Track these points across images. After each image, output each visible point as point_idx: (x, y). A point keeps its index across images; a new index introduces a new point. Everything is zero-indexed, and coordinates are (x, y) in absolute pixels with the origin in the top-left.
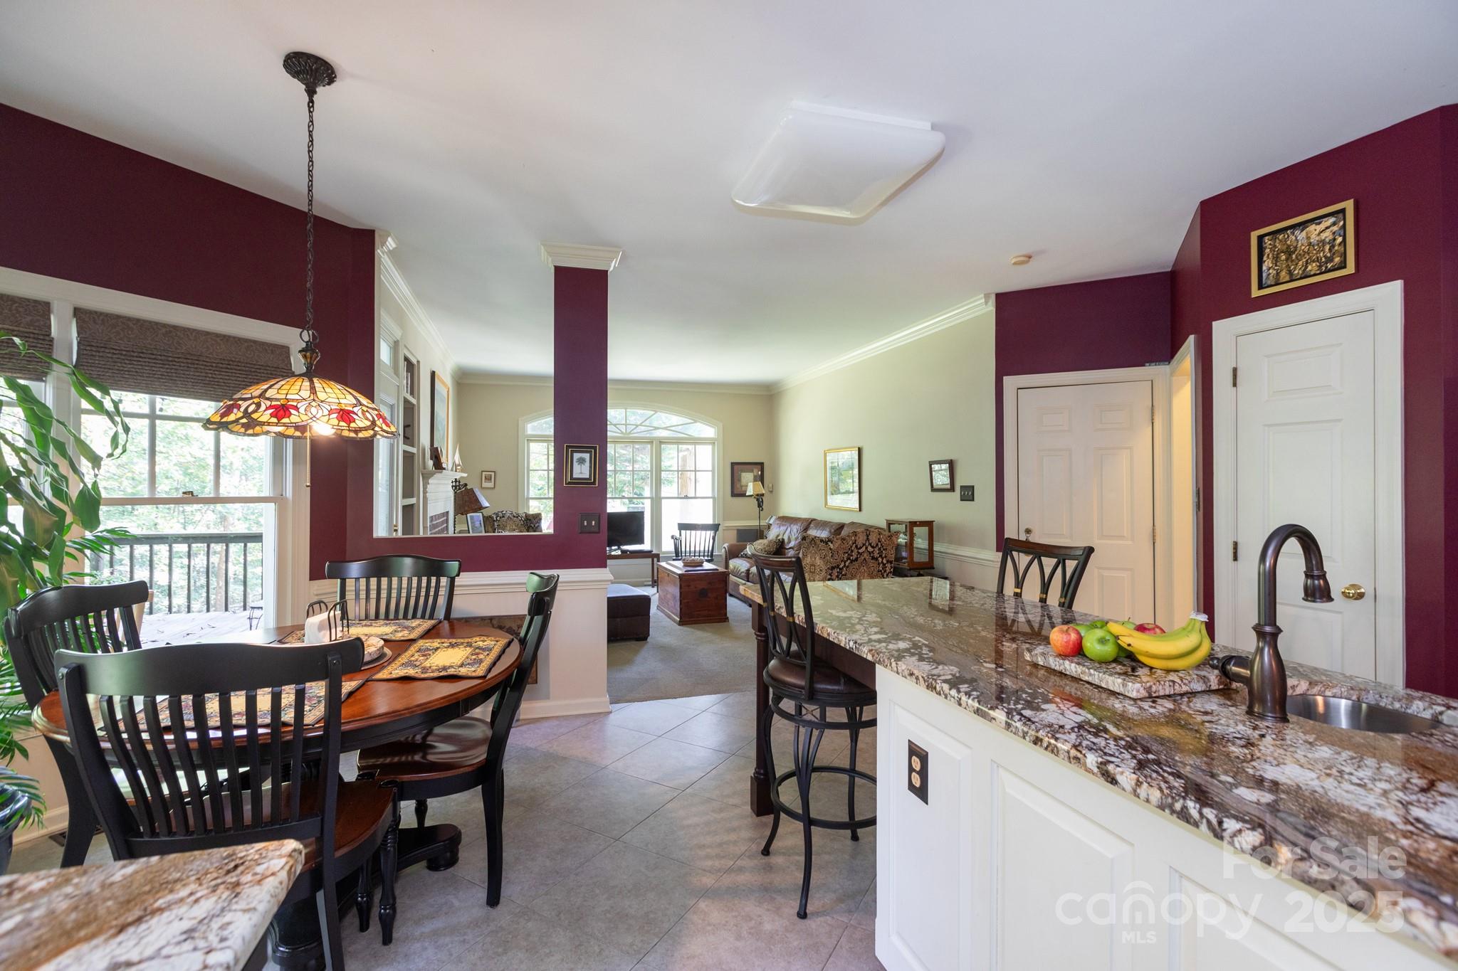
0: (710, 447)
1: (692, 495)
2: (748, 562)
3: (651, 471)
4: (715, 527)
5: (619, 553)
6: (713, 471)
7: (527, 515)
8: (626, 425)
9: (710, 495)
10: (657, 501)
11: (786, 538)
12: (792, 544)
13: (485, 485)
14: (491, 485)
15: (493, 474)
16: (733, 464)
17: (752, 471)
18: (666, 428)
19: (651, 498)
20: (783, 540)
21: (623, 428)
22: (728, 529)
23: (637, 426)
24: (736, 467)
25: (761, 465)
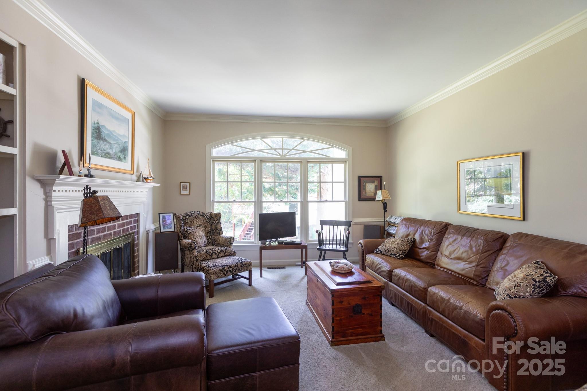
0: (342, 165)
1: (329, 199)
2: (389, 263)
3: (301, 182)
4: (348, 224)
5: (276, 244)
6: (345, 182)
7: (211, 214)
8: (283, 149)
9: (343, 199)
10: (305, 204)
11: (417, 237)
12: (426, 245)
13: (183, 192)
14: (187, 192)
15: (188, 184)
16: (360, 177)
17: (373, 182)
18: (311, 152)
19: (301, 202)
20: (415, 240)
21: (280, 151)
22: (357, 224)
23: (291, 150)
24: (362, 179)
25: (380, 178)
